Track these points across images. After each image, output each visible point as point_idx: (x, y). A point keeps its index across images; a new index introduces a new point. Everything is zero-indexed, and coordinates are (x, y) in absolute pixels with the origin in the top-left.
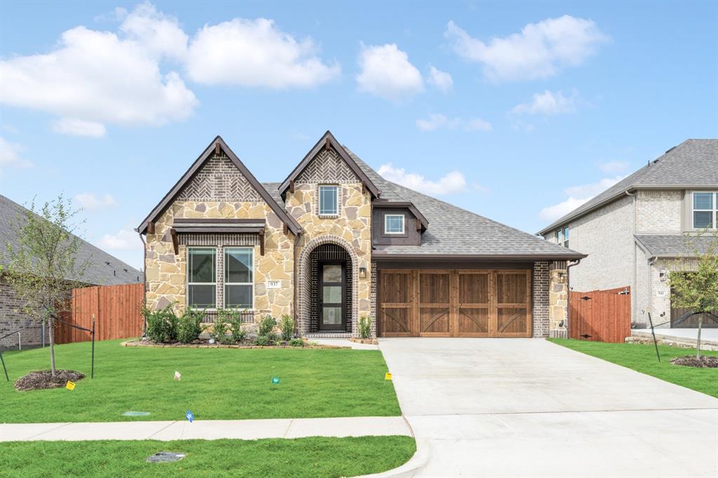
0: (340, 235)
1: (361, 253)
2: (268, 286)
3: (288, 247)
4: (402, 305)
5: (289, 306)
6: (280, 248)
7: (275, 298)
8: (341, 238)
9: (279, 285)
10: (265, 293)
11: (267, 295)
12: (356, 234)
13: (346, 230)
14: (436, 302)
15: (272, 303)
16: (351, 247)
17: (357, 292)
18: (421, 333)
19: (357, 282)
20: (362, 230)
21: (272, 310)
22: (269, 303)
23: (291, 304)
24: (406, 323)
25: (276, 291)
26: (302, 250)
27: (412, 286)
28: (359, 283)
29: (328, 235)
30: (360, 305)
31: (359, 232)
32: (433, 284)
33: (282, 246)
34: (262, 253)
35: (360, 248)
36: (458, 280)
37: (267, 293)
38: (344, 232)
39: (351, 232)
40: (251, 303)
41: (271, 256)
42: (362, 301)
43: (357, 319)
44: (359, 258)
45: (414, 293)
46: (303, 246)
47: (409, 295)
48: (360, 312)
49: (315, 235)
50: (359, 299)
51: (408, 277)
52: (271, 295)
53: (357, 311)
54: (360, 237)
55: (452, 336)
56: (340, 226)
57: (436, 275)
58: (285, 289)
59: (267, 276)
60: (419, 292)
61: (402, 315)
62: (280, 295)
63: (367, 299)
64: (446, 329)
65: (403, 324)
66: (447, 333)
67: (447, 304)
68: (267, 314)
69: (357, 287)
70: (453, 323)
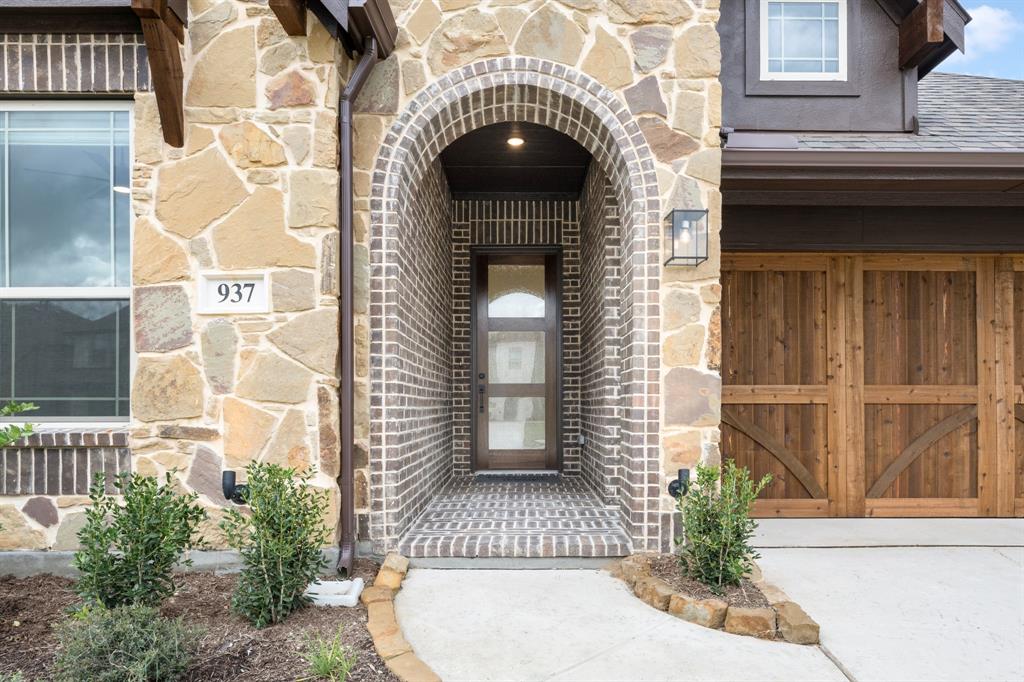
0: (572, 56)
1: (673, 146)
2: (202, 299)
3: (305, 100)
4: (792, 394)
5: (310, 408)
6: (263, 104)
7: (237, 360)
8: (577, 70)
9: (261, 301)
10: (185, 340)
11: (196, 348)
12: (651, 51)
13: (600, 32)
14: (927, 381)
15: (222, 388)
16: (623, 118)
17: (655, 337)
18: (870, 503)
19: (654, 285)
20: (678, 32)
21: (220, 427)
22: (208, 391)
23: (323, 399)
24: (809, 462)
25: (245, 329)
26: (385, 132)
27: (835, 318)
28: (664, 291)
29: (513, 57)
30: (670, 400)
31: (662, 43)
32: (911, 313)
33: (275, 97)
34: (173, 132)
35: (670, 122)
36: (1010, 295)
37: (196, 338)
38: (590, 41)
39: (626, 44)
40: (125, 390)
41: (218, 144)
42: (680, 376)
43: (654, 465)
44: (660, 167)
45: (842, 348)
46: (390, 111)
47: (819, 353)
48: (668, 433)
49: (449, 58)
50: (664, 370)
51: (818, 282)
52: (218, 345)
53: (653, 428)
54: (669, 67)
55: (988, 513)
56: (569, 14)
57: (926, 277)
58: (292, 317)
59: (198, 250)
60: (859, 339)
61: (796, 434)
62: (264, 346)
63: (702, 368)
64: (966, 484)
65: (797, 466)
66: (968, 502)
67: (970, 390)
68: (196, 445)
69: (654, 310)
70: (992, 464)
